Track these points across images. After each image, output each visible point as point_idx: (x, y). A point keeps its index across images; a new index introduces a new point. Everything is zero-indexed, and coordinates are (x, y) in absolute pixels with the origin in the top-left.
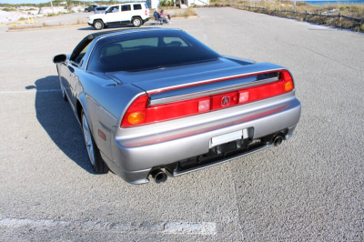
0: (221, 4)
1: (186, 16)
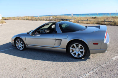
0: (7, 19)
1: (3, 23)
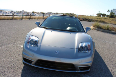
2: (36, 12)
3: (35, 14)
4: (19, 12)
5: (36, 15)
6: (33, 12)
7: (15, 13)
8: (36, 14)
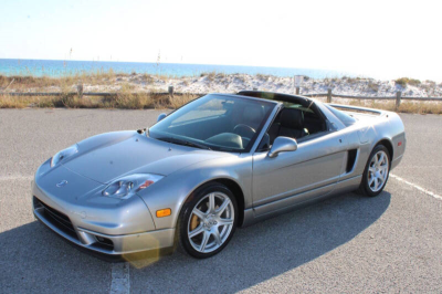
2: (415, 83)
3: (409, 87)
4: (333, 80)
5: (411, 92)
6: (400, 83)
7: (317, 87)
8: (415, 90)
